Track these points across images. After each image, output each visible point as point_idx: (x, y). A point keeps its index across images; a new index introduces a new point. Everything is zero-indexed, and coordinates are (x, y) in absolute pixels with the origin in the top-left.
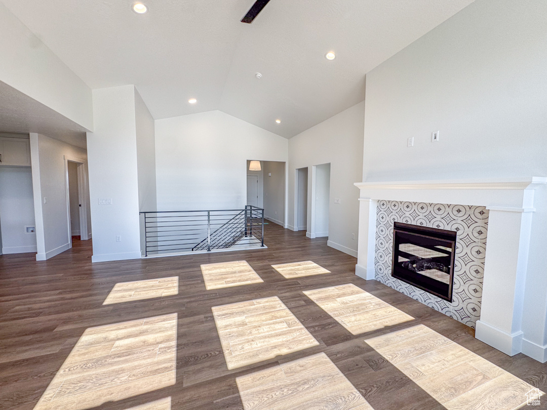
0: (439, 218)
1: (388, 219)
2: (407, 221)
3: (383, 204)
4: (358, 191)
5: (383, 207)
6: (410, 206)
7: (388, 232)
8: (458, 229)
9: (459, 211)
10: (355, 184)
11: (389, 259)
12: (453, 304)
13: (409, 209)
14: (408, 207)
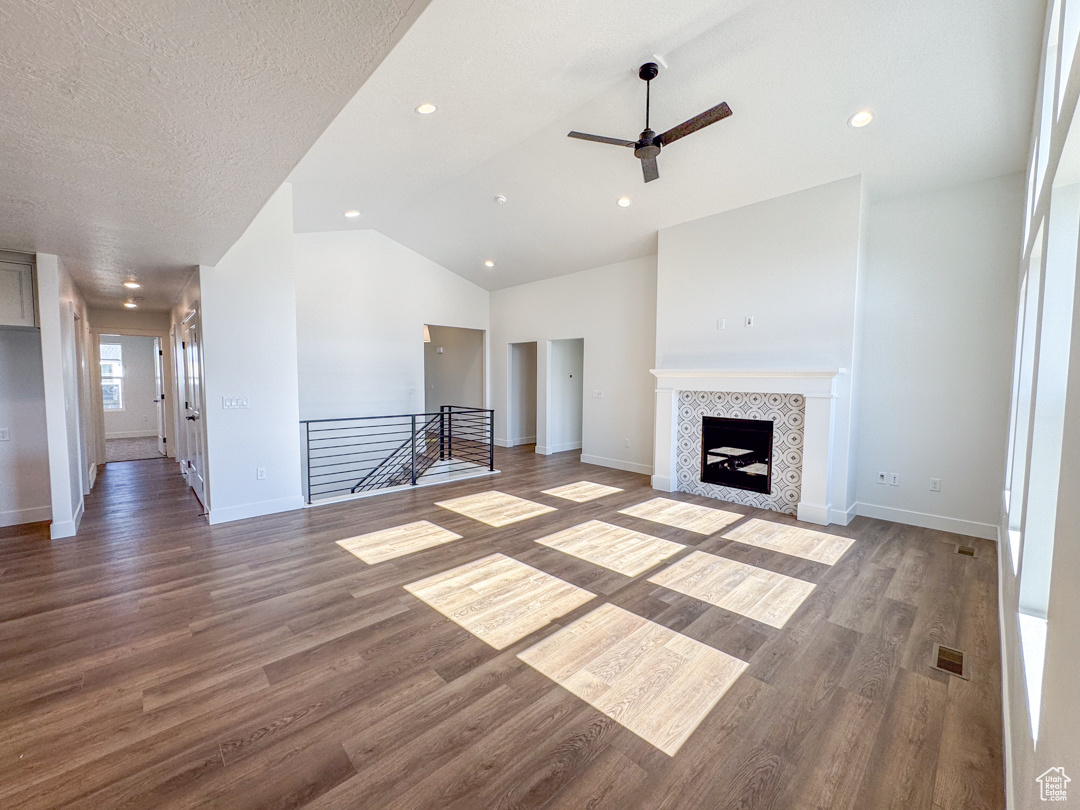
0: (755, 408)
1: (694, 413)
2: (719, 414)
3: (687, 396)
4: (653, 380)
5: (686, 399)
6: (723, 396)
7: (694, 429)
8: (774, 418)
9: (775, 400)
10: (651, 371)
11: (697, 462)
12: (772, 495)
13: (721, 400)
14: (719, 398)
